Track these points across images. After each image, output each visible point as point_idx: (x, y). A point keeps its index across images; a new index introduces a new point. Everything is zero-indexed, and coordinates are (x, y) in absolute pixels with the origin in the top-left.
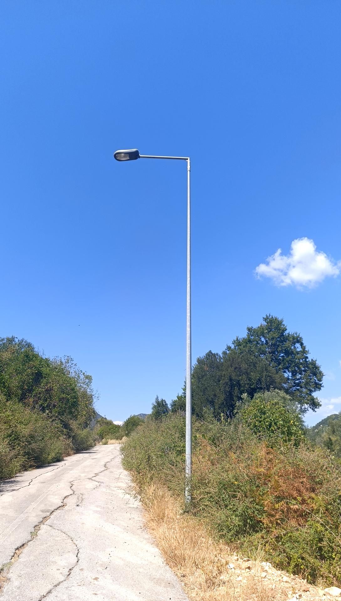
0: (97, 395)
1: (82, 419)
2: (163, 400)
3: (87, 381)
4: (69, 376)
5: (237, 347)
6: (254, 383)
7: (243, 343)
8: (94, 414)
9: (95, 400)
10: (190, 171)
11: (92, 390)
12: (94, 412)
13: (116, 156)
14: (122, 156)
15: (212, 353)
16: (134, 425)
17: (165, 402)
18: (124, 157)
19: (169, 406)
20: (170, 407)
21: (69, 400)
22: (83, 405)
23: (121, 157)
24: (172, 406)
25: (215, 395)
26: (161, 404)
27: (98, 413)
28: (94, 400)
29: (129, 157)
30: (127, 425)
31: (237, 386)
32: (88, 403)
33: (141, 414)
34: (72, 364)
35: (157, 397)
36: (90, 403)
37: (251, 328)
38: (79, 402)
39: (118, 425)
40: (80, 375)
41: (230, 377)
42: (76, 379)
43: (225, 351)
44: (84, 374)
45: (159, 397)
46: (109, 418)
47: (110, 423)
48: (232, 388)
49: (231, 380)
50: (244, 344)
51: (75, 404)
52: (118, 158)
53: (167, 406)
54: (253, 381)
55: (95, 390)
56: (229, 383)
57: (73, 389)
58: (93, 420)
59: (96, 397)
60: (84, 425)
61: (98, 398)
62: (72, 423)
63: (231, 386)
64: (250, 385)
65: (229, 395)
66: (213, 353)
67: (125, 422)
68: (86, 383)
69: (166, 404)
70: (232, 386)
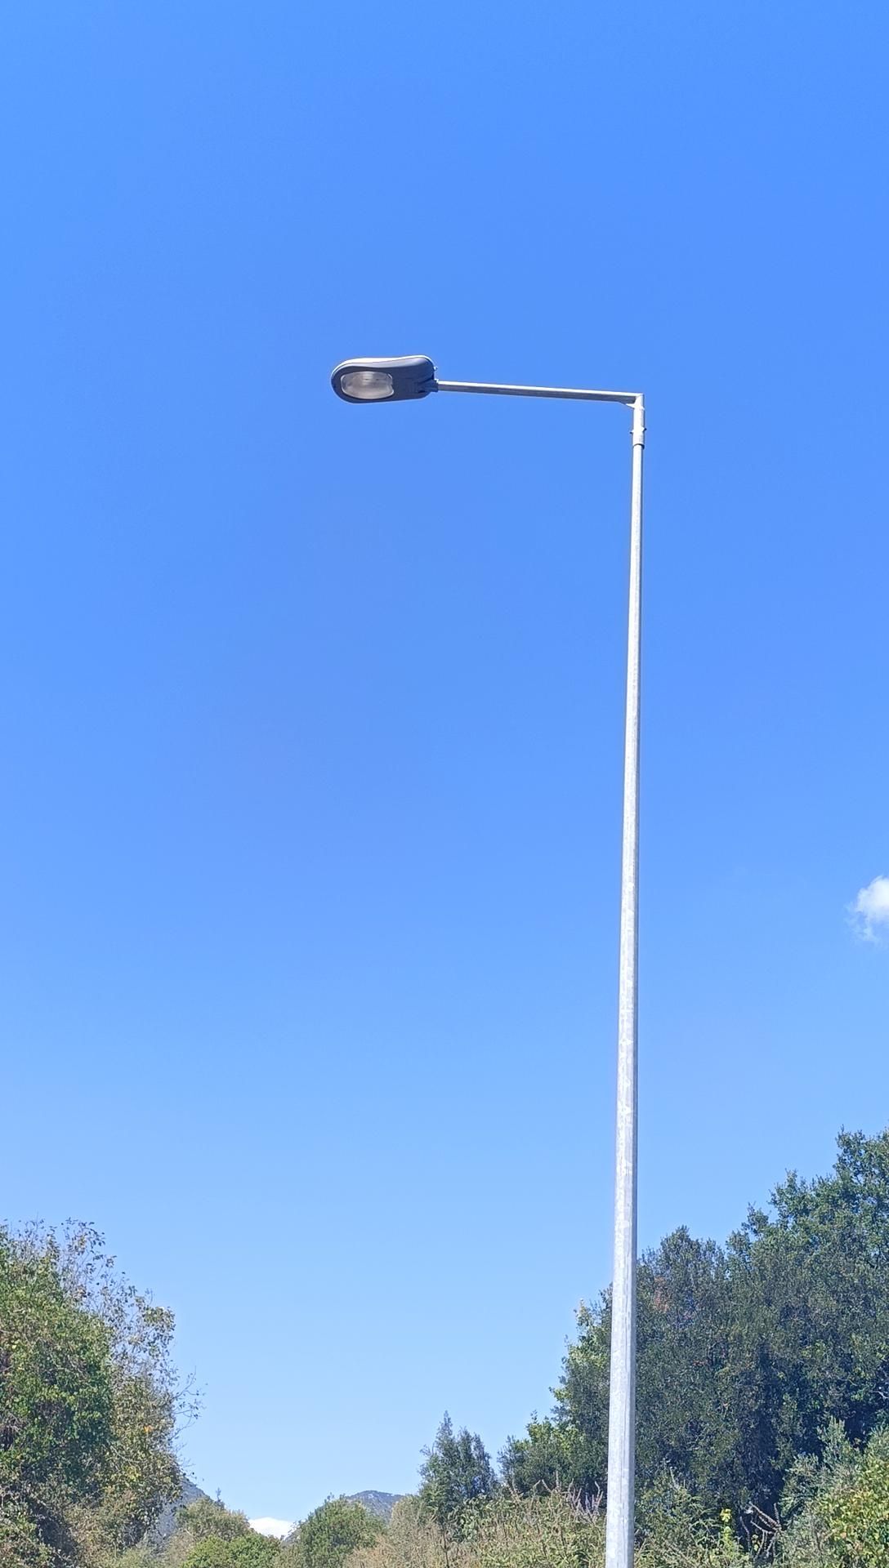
0: (189, 1399)
1: (118, 1504)
2: (473, 1435)
3: (151, 1332)
4: (83, 1308)
5: (791, 1220)
6: (864, 1381)
7: (818, 1199)
8: (175, 1480)
9: (180, 1419)
10: (643, 446)
11: (172, 1376)
12: (173, 1472)
13: (337, 383)
14: (365, 383)
15: (688, 1240)
16: (339, 1541)
17: (479, 1446)
18: (374, 385)
19: (496, 1466)
20: (497, 1471)
21: (74, 1412)
22: (132, 1439)
23: (359, 386)
24: (508, 1464)
25: (695, 1429)
26: (462, 1455)
27: (192, 1480)
28: (178, 1417)
29: (394, 387)
30: (309, 1542)
31: (792, 1393)
32: (150, 1434)
33: (367, 1493)
34: (98, 1258)
35: (447, 1424)
36: (161, 1435)
37: (855, 1138)
38: (114, 1424)
39: (272, 1537)
40: (126, 1308)
41: (762, 1346)
42: (107, 1323)
43: (742, 1233)
44: (139, 1301)
45: (452, 1421)
46: (232, 1506)
47: (234, 1527)
48: (767, 1397)
49: (764, 1361)
50: (825, 1208)
51: (96, 1435)
52: (348, 391)
53: (488, 1464)
54: (859, 1374)
55: (182, 1374)
56: (758, 1377)
57: (92, 1368)
58: (167, 1508)
59: (187, 1407)
60: (130, 1531)
61: (195, 1412)
62: (78, 1518)
63: (766, 1389)
64: (849, 1389)
65: (757, 1427)
66: (693, 1238)
67: (302, 1527)
68: (146, 1341)
69: (483, 1456)
70: (771, 1389)
